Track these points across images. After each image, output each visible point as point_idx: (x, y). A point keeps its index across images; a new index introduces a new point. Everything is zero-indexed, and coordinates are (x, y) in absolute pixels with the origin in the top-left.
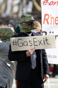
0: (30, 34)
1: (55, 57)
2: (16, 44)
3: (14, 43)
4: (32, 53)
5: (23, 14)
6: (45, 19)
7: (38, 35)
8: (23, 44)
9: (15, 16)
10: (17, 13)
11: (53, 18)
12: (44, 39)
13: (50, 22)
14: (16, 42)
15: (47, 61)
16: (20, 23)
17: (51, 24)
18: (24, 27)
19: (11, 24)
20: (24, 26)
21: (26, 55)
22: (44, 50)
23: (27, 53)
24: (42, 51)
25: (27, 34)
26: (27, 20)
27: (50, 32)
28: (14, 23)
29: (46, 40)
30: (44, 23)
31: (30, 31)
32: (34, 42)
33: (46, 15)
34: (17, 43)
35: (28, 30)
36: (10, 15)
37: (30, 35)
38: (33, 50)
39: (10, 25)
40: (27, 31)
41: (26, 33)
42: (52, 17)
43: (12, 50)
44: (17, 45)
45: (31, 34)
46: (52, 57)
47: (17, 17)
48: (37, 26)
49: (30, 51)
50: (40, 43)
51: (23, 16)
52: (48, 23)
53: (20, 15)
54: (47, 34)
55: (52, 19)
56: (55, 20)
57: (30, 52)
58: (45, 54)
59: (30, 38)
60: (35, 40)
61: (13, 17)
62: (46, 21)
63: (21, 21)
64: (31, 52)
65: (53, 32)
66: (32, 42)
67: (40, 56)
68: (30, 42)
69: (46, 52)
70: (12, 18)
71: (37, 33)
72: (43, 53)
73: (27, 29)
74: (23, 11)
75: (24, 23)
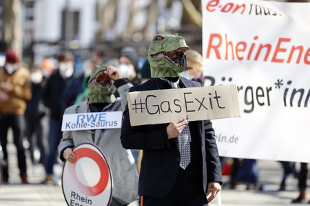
0: (175, 81)
1: (234, 139)
2: (142, 108)
3: (136, 104)
4: (180, 130)
5: (157, 32)
6: (210, 46)
7: (194, 86)
8: (159, 108)
9: (138, 37)
10: (143, 30)
11: (231, 43)
12: (210, 94)
13: (222, 54)
14: (141, 104)
15: (216, 149)
16: (152, 56)
17: (226, 58)
18: (162, 64)
19: (128, 57)
20: (160, 63)
21: (165, 134)
22: (208, 123)
23: (169, 129)
24: (205, 125)
25: (169, 82)
26: (171, 48)
27: (223, 79)
28: (135, 56)
29: (217, 98)
30: (208, 56)
31: (176, 75)
32: (186, 102)
33: (213, 36)
34: (144, 106)
35: (172, 72)
36: (126, 35)
37: (176, 84)
38: (184, 123)
39: (123, 59)
40: (168, 75)
41: (166, 80)
42: (228, 41)
43: (133, 124)
44: (145, 110)
45: (178, 82)
46: (228, 139)
47: (144, 40)
48: (195, 62)
49: (177, 125)
50: (201, 104)
51: (158, 38)
52: (219, 57)
53: (151, 34)
54: (217, 83)
55: (230, 46)
56: (237, 50)
57: (175, 128)
58: (211, 132)
59: (175, 93)
60: (189, 98)
61: (132, 40)
62: (212, 51)
63: (152, 49)
64: (178, 129)
65: (230, 80)
66: (182, 103)
67: (201, 138)
68: (177, 102)
69: (213, 127)
70: (131, 43)
71: (193, 80)
72: (206, 131)
73: (168, 70)
74: (157, 24)
75: (161, 56)
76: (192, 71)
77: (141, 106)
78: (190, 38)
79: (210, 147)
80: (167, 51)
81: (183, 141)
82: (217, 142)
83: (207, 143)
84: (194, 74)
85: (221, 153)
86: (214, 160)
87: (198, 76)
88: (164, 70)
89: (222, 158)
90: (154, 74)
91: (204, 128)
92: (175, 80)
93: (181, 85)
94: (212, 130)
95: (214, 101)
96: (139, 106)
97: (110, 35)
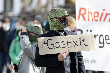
1: (94, 61)
2: (45, 46)
3: (42, 44)
5: (53, 7)
6: (80, 14)
7: (72, 34)
8: (54, 46)
9: (43, 10)
10: (46, 7)
11: (91, 13)
12: (80, 38)
13: (86, 18)
14: (45, 44)
15: (84, 66)
16: (50, 19)
17: (89, 20)
18: (55, 24)
19: (38, 20)
20: (55, 23)
23: (59, 56)
24: (78, 54)
25: (59, 33)
26: (60, 15)
27: (87, 31)
28: (41, 19)
29: (83, 40)
30: (79, 19)
31: (63, 29)
32: (68, 43)
33: (81, 9)
34: (46, 45)
35: (60, 28)
36: (37, 9)
37: (62, 34)
38: (67, 53)
39: (36, 21)
40: (58, 29)
41: (58, 31)
42: (90, 12)
43: (41, 54)
44: (47, 47)
46: (90, 61)
47: (46, 11)
49: (63, 54)
50: (76, 44)
51: (53, 10)
52: (84, 19)
53: (50, 9)
54: (84, 33)
55: (90, 14)
56: (94, 16)
57: (62, 56)
58: (81, 58)
59: (62, 38)
60: (69, 40)
61: (40, 11)
62: (81, 16)
63: (50, 16)
64: (64, 56)
65: (91, 31)
66: (66, 43)
67: (76, 61)
68: (63, 43)
70: (40, 13)
72: (78, 57)
73: (58, 27)
74: (53, 3)
75: (55, 19)
76: (70, 27)
77: (45, 45)
78: (70, 10)
79: (81, 65)
80: (58, 17)
81: (66, 62)
82: (84, 63)
83: (79, 63)
84: (71, 28)
85: (86, 68)
86: (83, 72)
87: (73, 29)
88: (57, 27)
89: (87, 71)
90: (51, 29)
91: (77, 55)
92: (62, 31)
93: (65, 34)
94: (82, 56)
95: (82, 42)
96: (44, 45)
97: (29, 9)
